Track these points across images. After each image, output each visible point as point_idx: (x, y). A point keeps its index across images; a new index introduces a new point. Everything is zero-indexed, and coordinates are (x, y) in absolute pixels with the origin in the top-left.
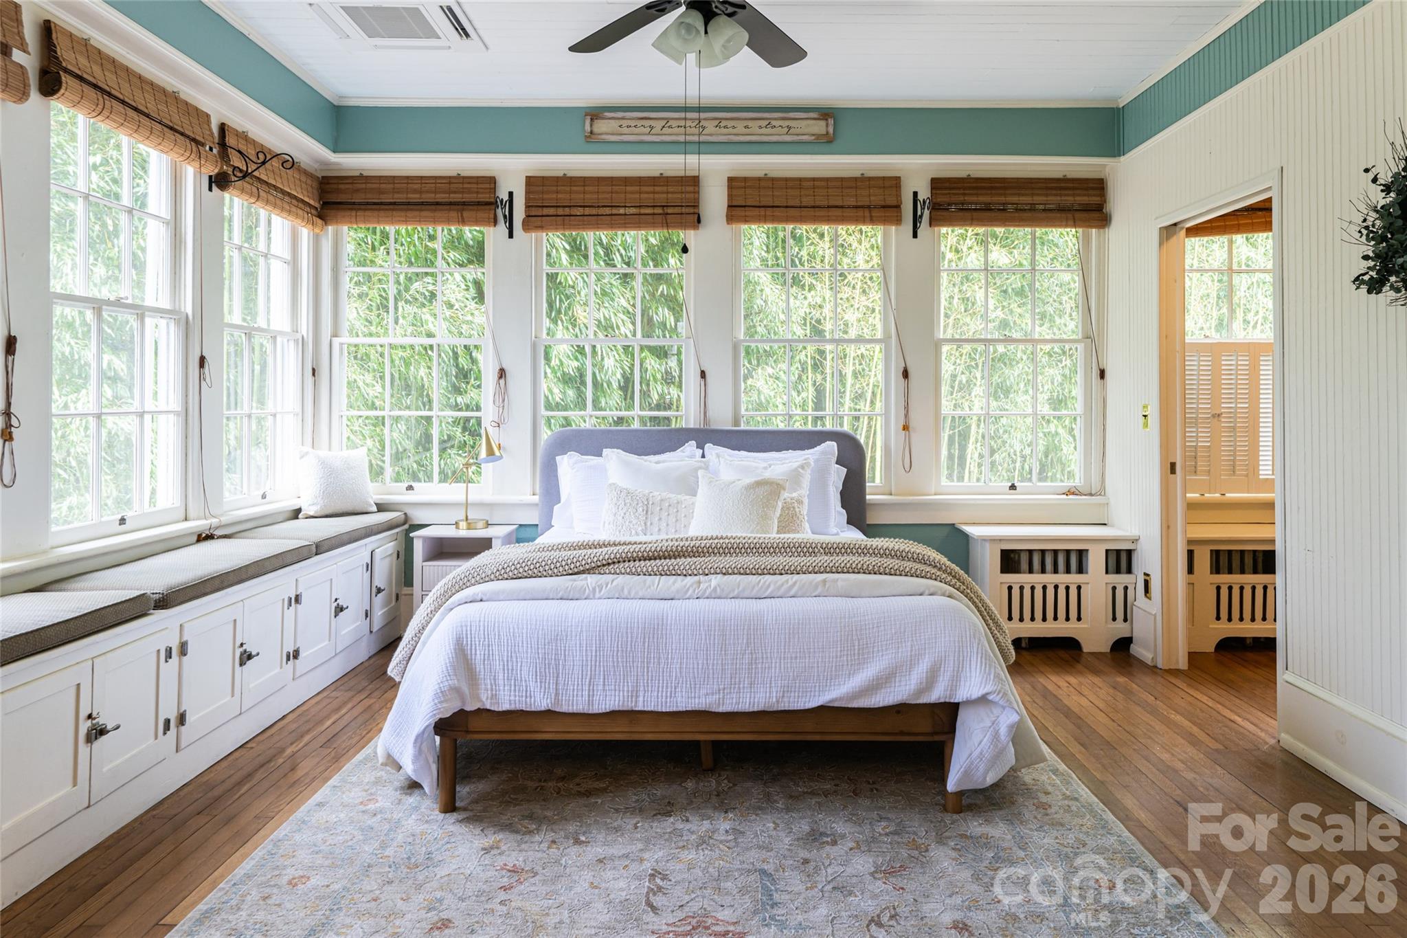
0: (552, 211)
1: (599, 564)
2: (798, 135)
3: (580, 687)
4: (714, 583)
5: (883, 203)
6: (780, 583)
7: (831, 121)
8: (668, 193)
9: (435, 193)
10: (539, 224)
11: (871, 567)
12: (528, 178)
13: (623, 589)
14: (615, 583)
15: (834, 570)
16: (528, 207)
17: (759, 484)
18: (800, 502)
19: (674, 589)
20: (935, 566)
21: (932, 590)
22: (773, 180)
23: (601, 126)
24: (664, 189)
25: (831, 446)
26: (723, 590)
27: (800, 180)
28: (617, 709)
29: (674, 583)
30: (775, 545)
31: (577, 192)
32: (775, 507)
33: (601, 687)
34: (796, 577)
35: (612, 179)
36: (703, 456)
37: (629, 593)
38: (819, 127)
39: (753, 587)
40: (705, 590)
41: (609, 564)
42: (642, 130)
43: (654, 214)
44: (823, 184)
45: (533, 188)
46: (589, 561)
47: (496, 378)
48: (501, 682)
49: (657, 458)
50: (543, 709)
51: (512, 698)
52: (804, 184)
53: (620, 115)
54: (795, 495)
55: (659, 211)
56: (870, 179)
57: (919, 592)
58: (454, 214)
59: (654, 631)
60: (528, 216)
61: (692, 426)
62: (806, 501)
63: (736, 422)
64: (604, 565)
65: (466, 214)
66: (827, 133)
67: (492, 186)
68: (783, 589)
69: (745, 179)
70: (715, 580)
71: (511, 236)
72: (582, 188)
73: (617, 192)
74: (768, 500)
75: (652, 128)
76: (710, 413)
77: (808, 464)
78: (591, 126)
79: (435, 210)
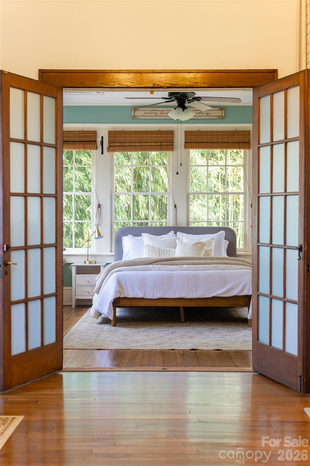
0: (118, 144)
1: (152, 262)
2: (211, 116)
3: (150, 292)
4: (185, 267)
5: (243, 141)
6: (203, 267)
7: (223, 111)
8: (162, 137)
9: (74, 137)
10: (114, 149)
11: (229, 263)
12: (109, 132)
13: (160, 268)
14: (157, 267)
15: (219, 263)
16: (109, 143)
17: (197, 243)
18: (211, 250)
19: (174, 268)
20: (248, 263)
21: (246, 268)
22: (202, 132)
23: (138, 113)
24: (161, 136)
25: (223, 232)
26: (187, 268)
27: (212, 132)
28: (160, 297)
29: (174, 267)
30: (202, 258)
31: (128, 137)
32: (202, 251)
33: (156, 292)
34: (208, 265)
35: (141, 132)
36: (176, 236)
37: (162, 269)
38: (219, 113)
39: (196, 268)
40: (183, 269)
41: (155, 262)
42: (153, 115)
43: (157, 145)
44: (221, 133)
45: (111, 136)
46: (149, 261)
47: (97, 207)
48: (130, 290)
49: (160, 237)
50: (141, 297)
51: (133, 294)
52: (213, 133)
53: (145, 109)
54: (209, 248)
55: (159, 144)
56: (239, 131)
57: (243, 268)
58: (81, 146)
59: (169, 278)
60: (109, 146)
61: (171, 226)
62: (213, 250)
63: (188, 224)
64: (153, 263)
65: (86, 145)
66: (222, 116)
67: (96, 134)
68: (204, 268)
69: (191, 132)
70: (185, 266)
71: (102, 153)
72: (130, 135)
73: (143, 137)
74: (200, 249)
75: (157, 114)
76: (178, 221)
77: (214, 239)
78: (134, 113)
79: (74, 144)
